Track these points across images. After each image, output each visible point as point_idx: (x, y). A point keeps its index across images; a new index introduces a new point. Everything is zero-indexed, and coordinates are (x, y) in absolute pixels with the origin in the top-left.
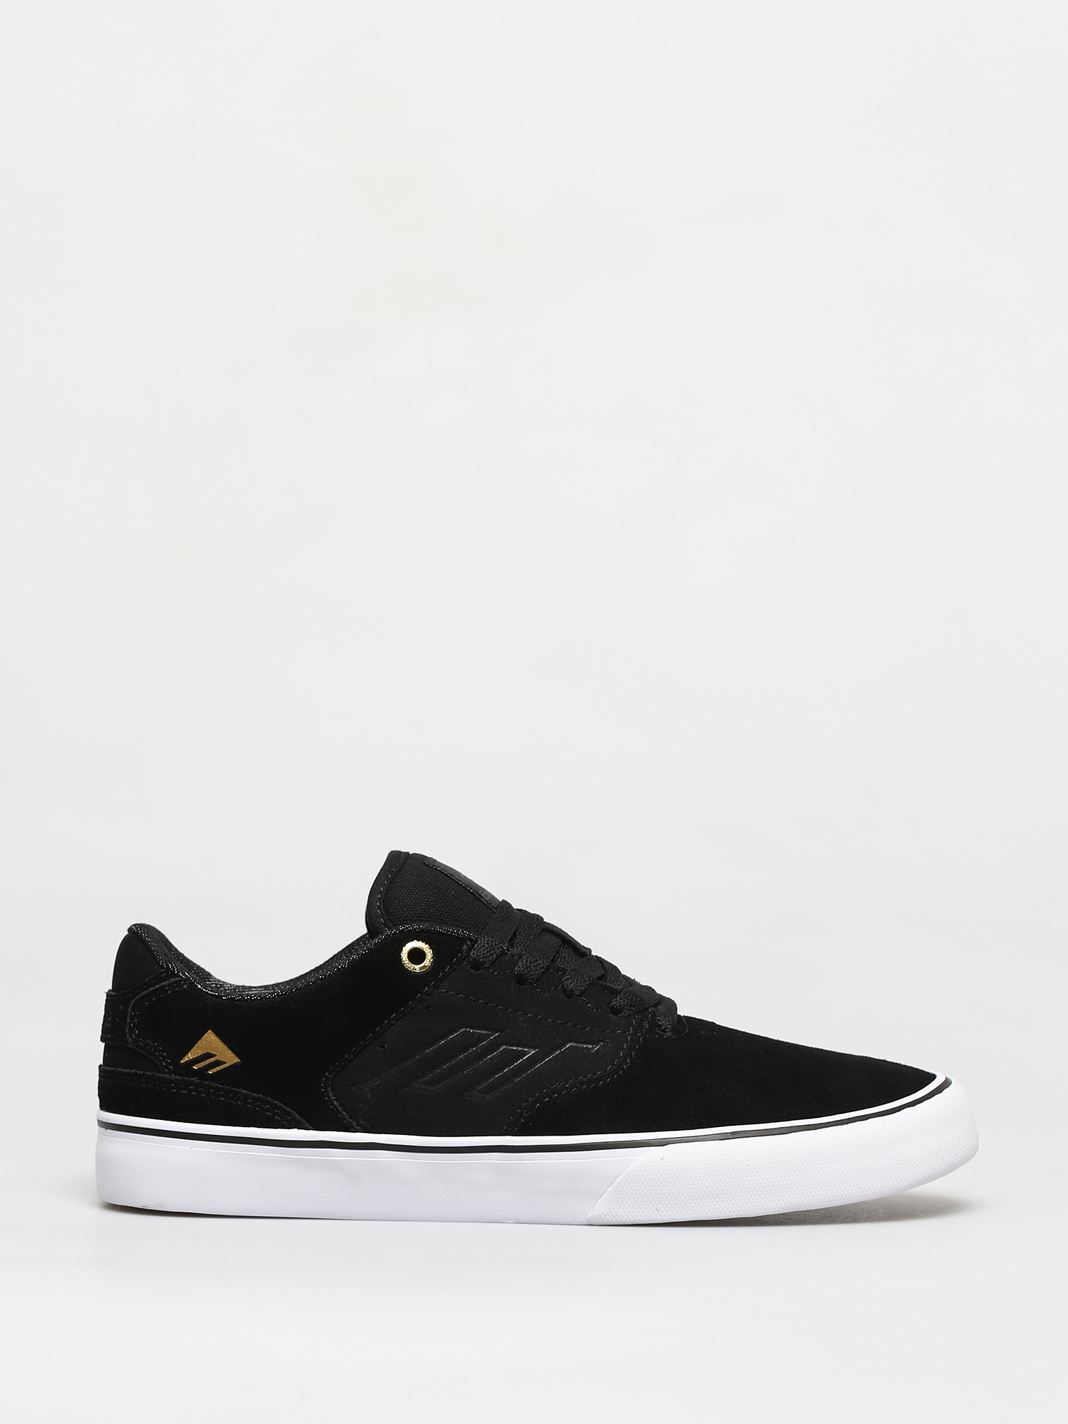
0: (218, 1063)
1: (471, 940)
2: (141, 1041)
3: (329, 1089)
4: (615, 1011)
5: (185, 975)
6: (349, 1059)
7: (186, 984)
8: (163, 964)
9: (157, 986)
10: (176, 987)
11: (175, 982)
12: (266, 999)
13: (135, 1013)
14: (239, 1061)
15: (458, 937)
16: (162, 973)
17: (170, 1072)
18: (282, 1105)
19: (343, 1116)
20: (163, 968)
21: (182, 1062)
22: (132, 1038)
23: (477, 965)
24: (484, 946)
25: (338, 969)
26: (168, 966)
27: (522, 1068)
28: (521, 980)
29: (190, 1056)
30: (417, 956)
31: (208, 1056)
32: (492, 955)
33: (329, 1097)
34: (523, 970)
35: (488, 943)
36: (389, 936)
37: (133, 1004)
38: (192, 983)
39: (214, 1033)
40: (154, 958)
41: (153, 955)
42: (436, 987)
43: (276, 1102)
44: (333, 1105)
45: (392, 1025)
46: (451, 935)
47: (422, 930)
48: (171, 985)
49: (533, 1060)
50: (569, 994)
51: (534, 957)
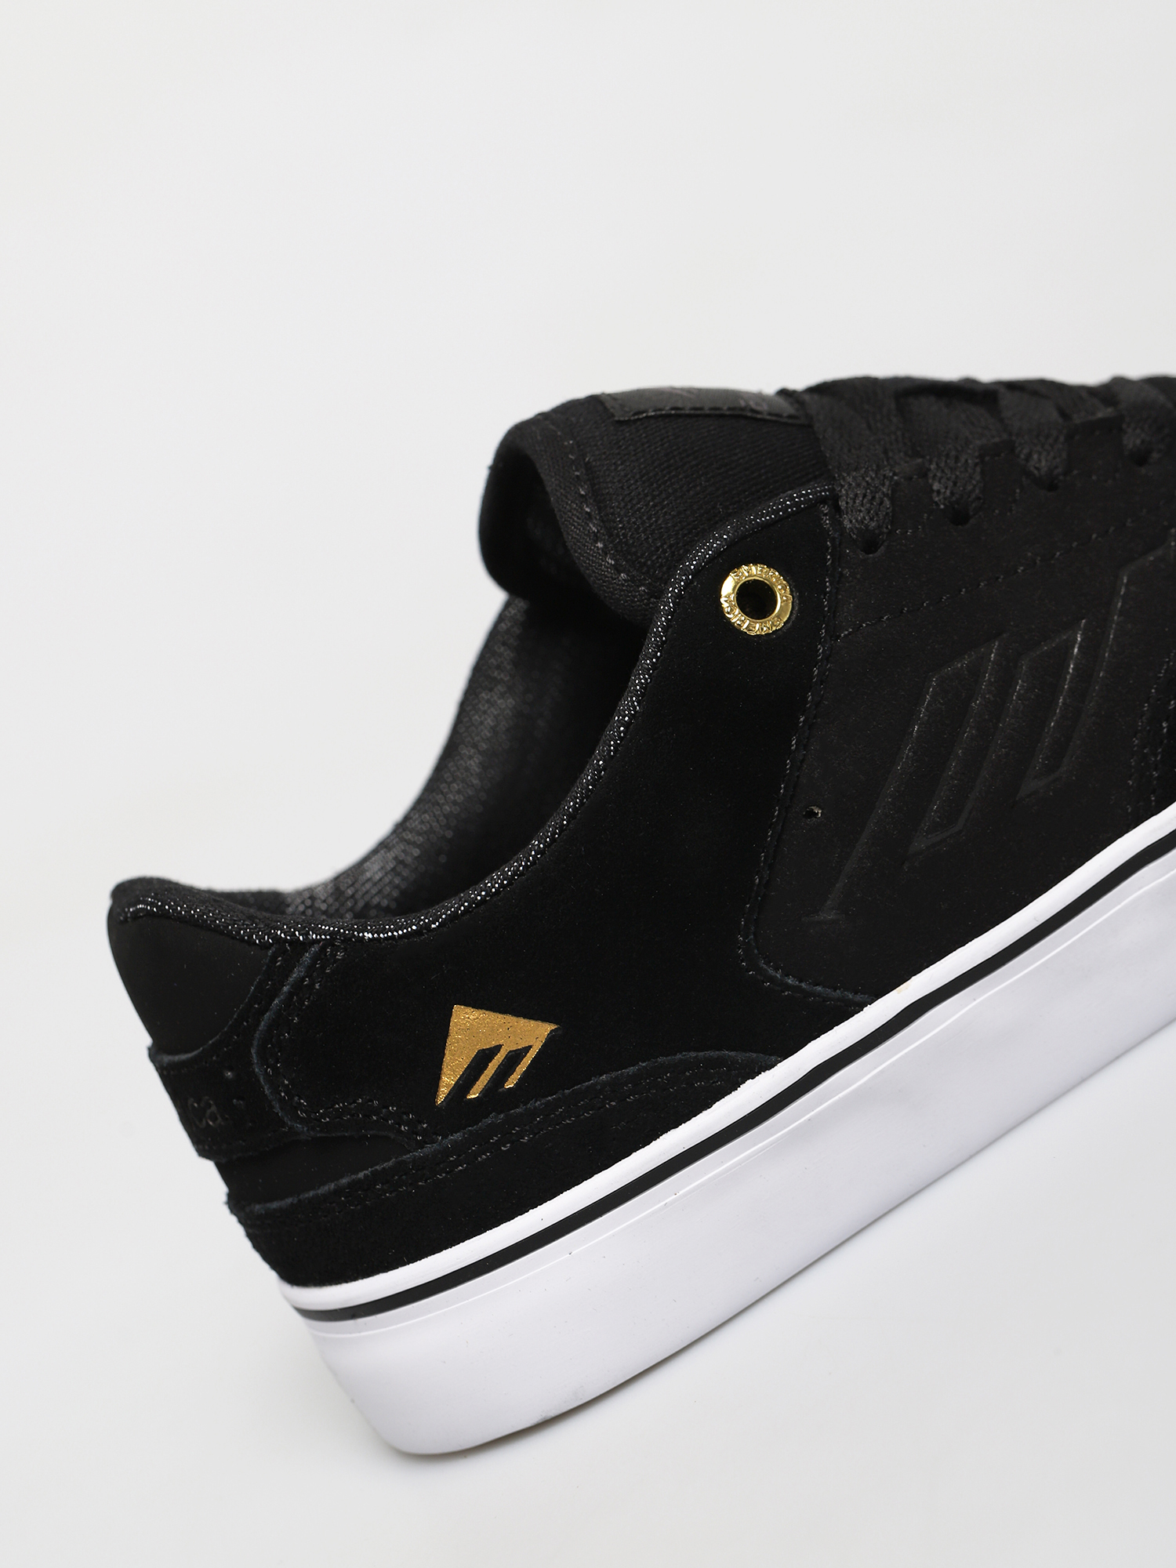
0: (515, 1057)
1: (823, 501)
2: (323, 1116)
3: (762, 964)
4: (1141, 458)
5: (325, 933)
6: (764, 882)
7: (338, 949)
8: (261, 938)
9: (285, 989)
10: (323, 968)
11: (314, 959)
12: (522, 874)
13: (275, 1068)
14: (553, 1027)
15: (800, 511)
16: (274, 959)
17: (429, 1138)
18: (693, 1054)
19: (819, 995)
20: (268, 946)
21: (441, 1098)
22: (302, 1120)
23: (870, 543)
24: (856, 495)
25: (627, 725)
26: (276, 939)
27: (1085, 675)
28: (958, 515)
29: (448, 1080)
30: (755, 599)
31: (483, 1057)
32: (882, 503)
33: (772, 979)
34: (952, 493)
35: (858, 485)
36: (679, 596)
37: (258, 1053)
38: (347, 940)
39: (467, 1005)
40: (234, 938)
41: (229, 934)
42: (833, 635)
43: (679, 1056)
44: (788, 987)
45: (802, 761)
46: (788, 516)
47: (731, 544)
48: (311, 968)
49: (1092, 647)
50: (1050, 484)
51: (947, 456)
